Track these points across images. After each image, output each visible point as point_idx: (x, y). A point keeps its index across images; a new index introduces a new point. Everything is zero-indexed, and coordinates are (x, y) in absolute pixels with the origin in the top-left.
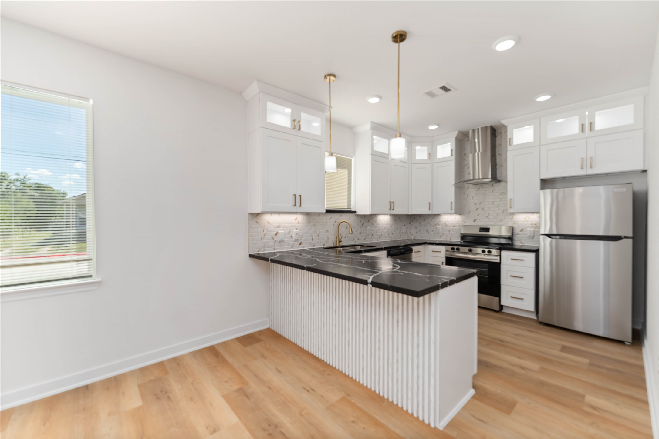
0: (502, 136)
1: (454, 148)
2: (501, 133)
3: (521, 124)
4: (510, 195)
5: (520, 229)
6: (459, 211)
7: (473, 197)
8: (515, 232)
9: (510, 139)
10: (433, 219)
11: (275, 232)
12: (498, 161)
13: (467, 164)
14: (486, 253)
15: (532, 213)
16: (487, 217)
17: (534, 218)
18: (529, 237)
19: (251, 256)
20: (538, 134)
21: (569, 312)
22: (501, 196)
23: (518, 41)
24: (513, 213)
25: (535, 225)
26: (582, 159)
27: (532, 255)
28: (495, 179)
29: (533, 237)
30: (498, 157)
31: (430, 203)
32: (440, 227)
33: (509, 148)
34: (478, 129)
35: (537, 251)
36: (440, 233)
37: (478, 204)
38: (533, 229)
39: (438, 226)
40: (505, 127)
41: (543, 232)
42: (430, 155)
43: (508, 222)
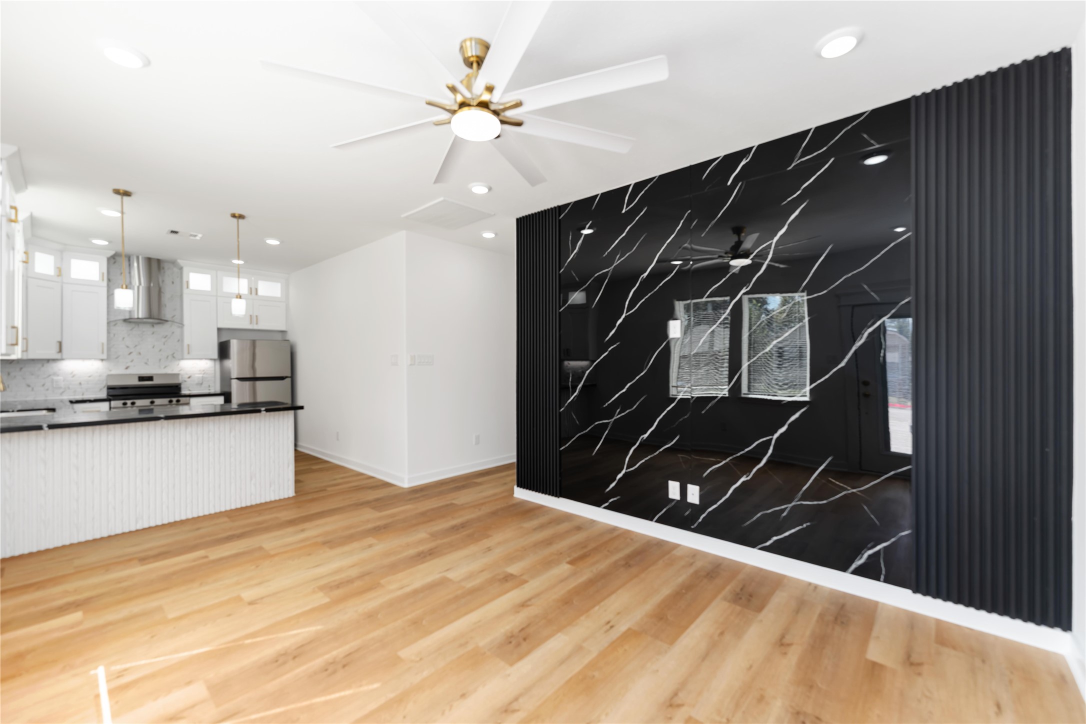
0: (164, 272)
1: (105, 271)
4: (187, 339)
5: (188, 376)
7: (124, 338)
8: (181, 380)
14: (174, 402)
17: (203, 364)
18: (197, 384)
20: (215, 284)
22: (164, 340)
25: (204, 371)
26: (251, 315)
29: (201, 384)
31: (59, 342)
33: (185, 291)
35: (227, 395)
37: (132, 347)
38: (201, 375)
41: (235, 377)
42: (59, 272)
43: (173, 369)
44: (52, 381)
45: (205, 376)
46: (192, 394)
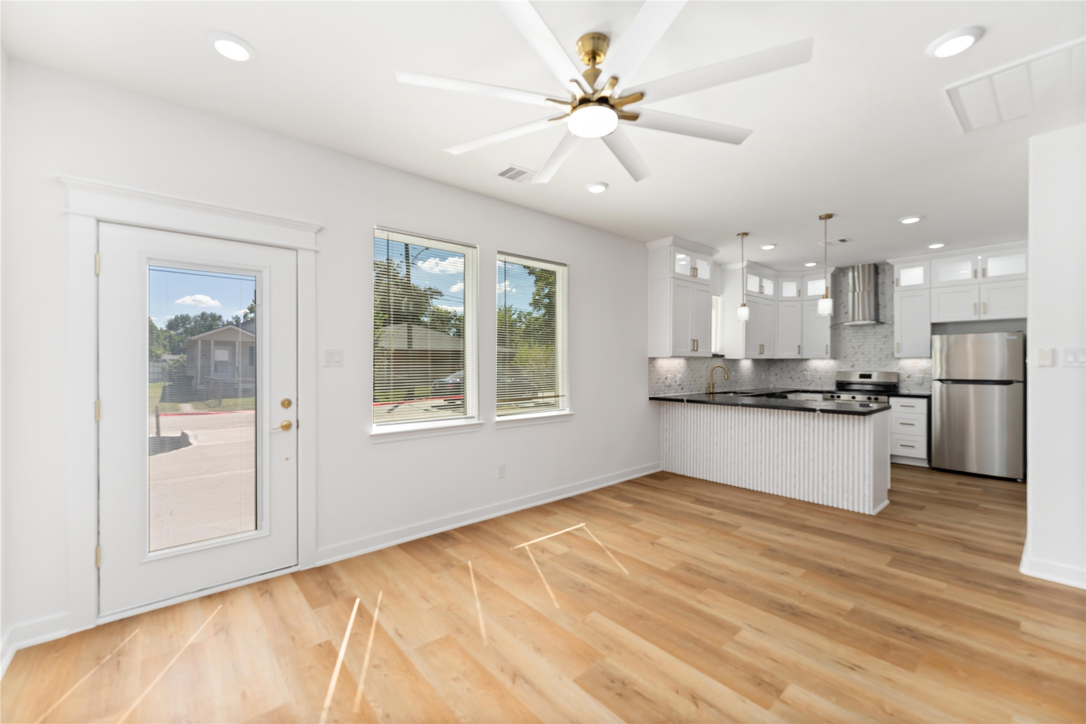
0: (885, 274)
1: (829, 285)
2: (884, 270)
3: (911, 264)
4: (897, 338)
5: (907, 375)
6: (835, 355)
7: (850, 340)
8: (901, 379)
9: (897, 280)
10: (799, 364)
11: (665, 377)
12: (881, 301)
13: (843, 303)
14: (873, 400)
15: (921, 358)
16: (868, 362)
17: (923, 363)
18: (917, 384)
19: (651, 399)
20: (928, 276)
21: (962, 455)
22: (884, 340)
23: (922, 218)
24: (899, 358)
25: (924, 370)
26: (975, 304)
27: (924, 402)
28: (878, 321)
29: (922, 384)
30: (881, 296)
31: (799, 346)
32: (809, 373)
33: (896, 289)
34: (858, 266)
35: (929, 398)
36: (808, 381)
37: (856, 347)
38: (921, 375)
39: (805, 373)
40: (891, 267)
41: (937, 378)
42: (799, 292)
43: (893, 368)
44: (804, 375)
45: (926, 376)
46: (911, 394)
